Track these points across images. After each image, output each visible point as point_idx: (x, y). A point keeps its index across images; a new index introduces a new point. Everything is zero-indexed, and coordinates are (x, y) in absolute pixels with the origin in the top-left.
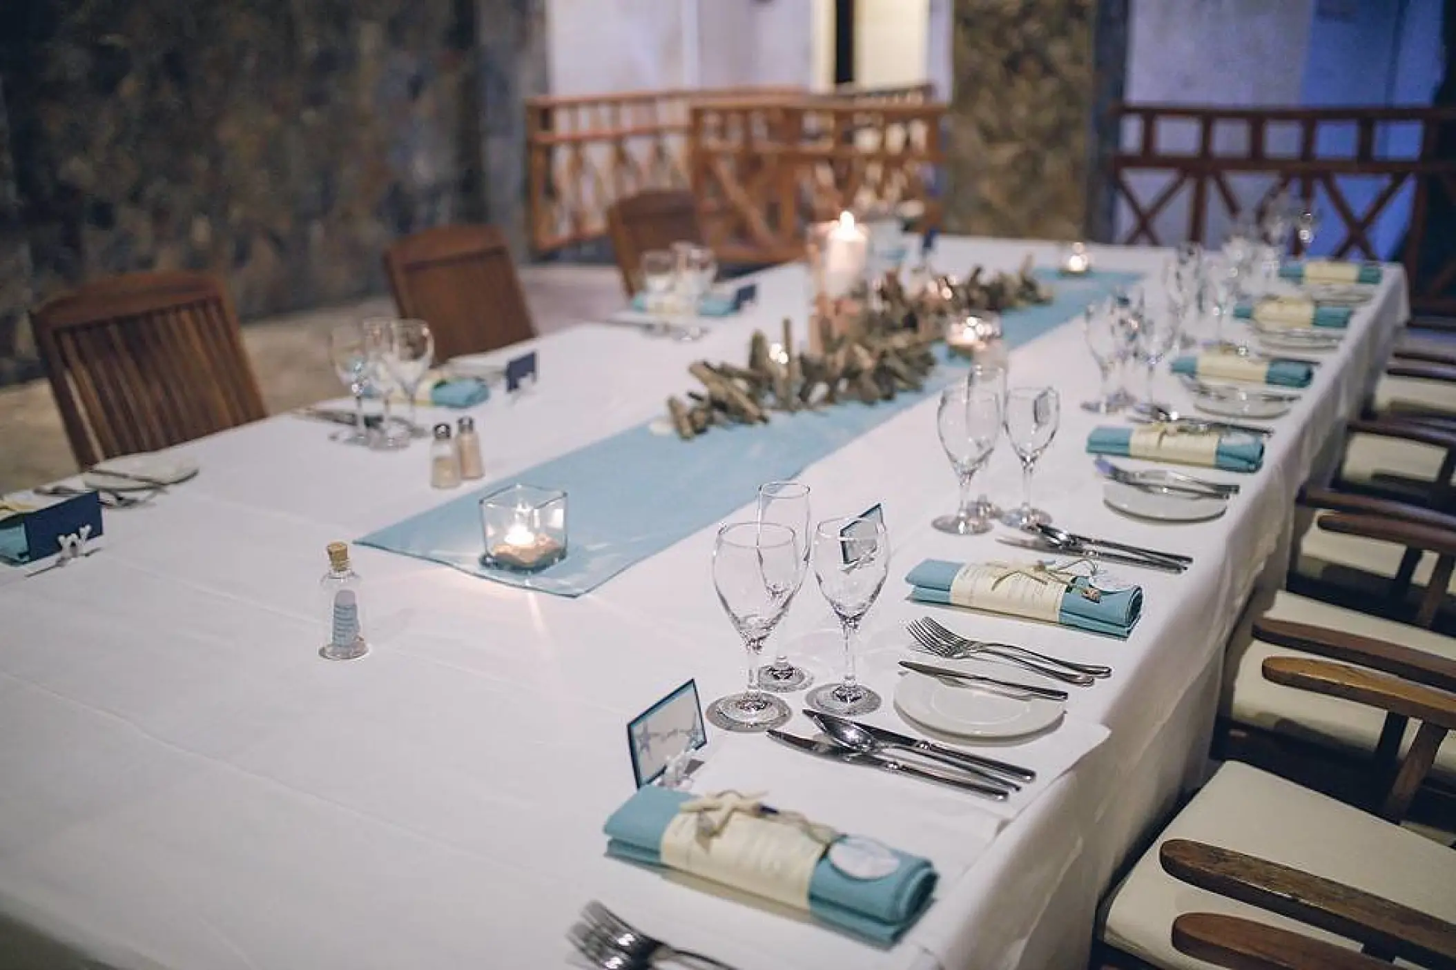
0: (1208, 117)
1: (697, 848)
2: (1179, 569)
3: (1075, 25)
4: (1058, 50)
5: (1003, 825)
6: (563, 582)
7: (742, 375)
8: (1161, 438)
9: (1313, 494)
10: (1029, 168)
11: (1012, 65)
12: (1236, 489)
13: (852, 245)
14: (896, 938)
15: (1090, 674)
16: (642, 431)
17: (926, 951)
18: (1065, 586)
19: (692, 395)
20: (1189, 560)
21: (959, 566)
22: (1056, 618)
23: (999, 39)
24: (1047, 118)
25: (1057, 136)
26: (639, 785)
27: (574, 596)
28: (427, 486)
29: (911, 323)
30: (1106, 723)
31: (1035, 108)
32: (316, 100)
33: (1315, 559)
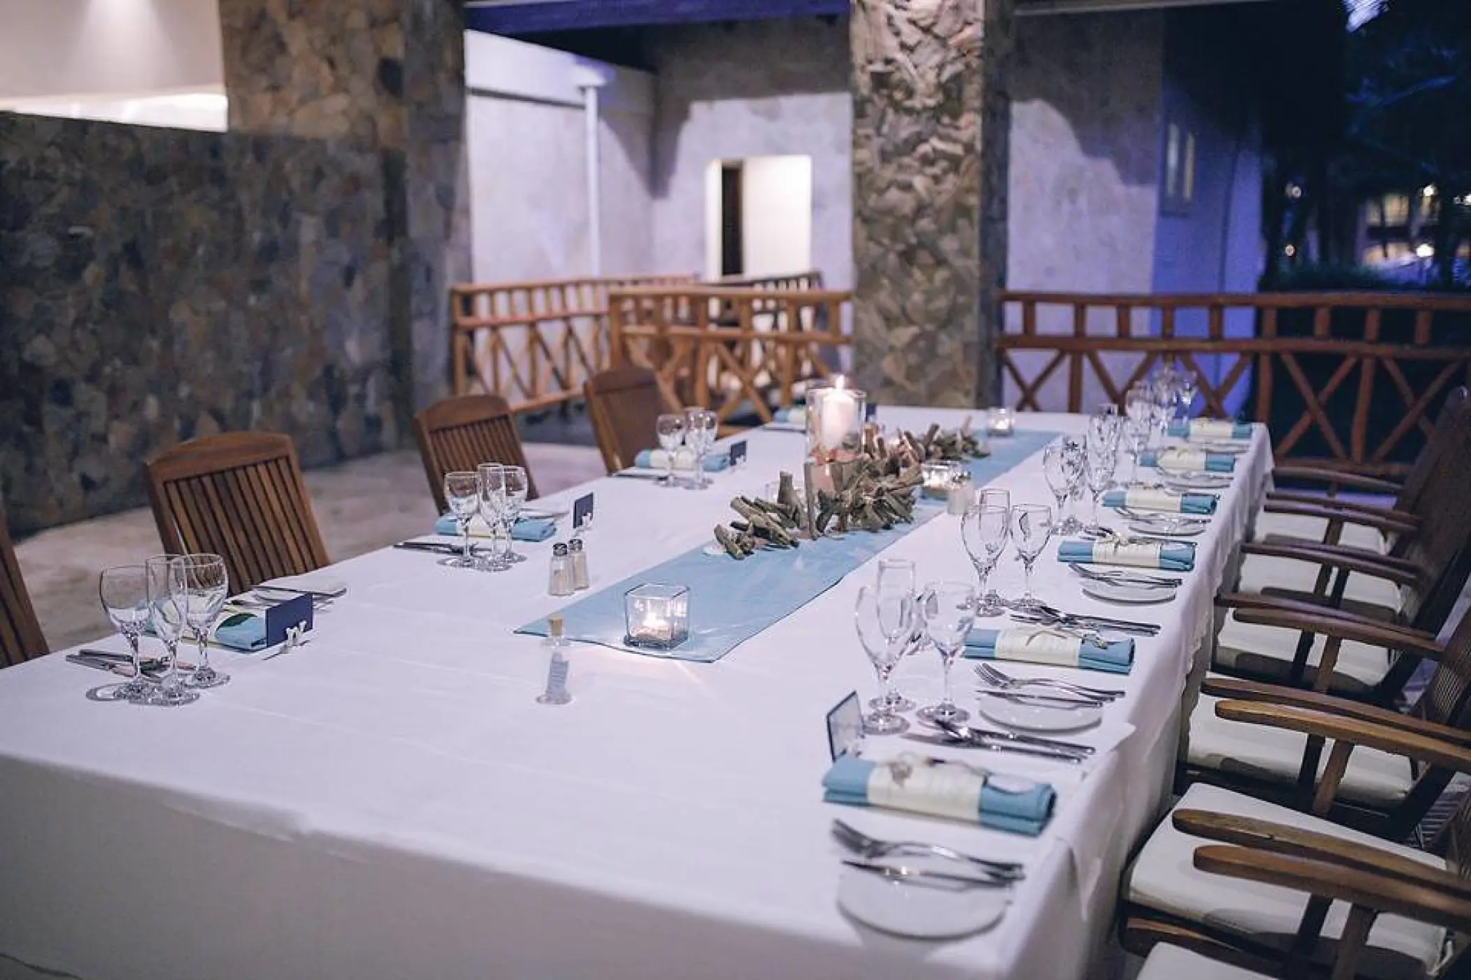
0: (1080, 303)
1: (895, 787)
2: (1153, 633)
3: (962, 222)
4: (948, 244)
5: (1084, 775)
6: (693, 653)
7: (775, 509)
8: (1116, 547)
9: (1224, 596)
10: (926, 347)
11: (908, 257)
12: (1180, 582)
13: (842, 406)
14: (1041, 829)
15: (1111, 695)
16: (700, 551)
17: (1059, 839)
18: (1081, 640)
19: (734, 525)
20: (1159, 628)
21: (997, 632)
22: (1076, 664)
23: (895, 235)
24: (941, 303)
25: (949, 320)
26: (834, 759)
27: (709, 662)
28: (545, 593)
29: (893, 468)
30: (1132, 721)
31: (930, 296)
32: (260, 286)
33: (1229, 649)
